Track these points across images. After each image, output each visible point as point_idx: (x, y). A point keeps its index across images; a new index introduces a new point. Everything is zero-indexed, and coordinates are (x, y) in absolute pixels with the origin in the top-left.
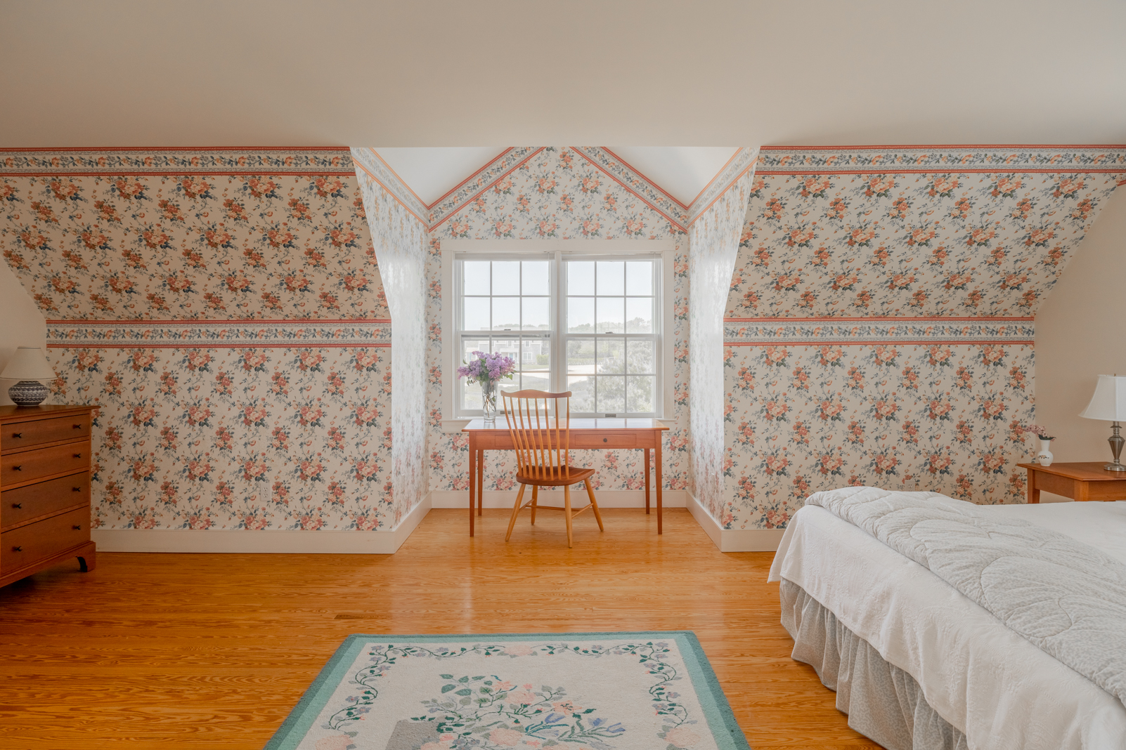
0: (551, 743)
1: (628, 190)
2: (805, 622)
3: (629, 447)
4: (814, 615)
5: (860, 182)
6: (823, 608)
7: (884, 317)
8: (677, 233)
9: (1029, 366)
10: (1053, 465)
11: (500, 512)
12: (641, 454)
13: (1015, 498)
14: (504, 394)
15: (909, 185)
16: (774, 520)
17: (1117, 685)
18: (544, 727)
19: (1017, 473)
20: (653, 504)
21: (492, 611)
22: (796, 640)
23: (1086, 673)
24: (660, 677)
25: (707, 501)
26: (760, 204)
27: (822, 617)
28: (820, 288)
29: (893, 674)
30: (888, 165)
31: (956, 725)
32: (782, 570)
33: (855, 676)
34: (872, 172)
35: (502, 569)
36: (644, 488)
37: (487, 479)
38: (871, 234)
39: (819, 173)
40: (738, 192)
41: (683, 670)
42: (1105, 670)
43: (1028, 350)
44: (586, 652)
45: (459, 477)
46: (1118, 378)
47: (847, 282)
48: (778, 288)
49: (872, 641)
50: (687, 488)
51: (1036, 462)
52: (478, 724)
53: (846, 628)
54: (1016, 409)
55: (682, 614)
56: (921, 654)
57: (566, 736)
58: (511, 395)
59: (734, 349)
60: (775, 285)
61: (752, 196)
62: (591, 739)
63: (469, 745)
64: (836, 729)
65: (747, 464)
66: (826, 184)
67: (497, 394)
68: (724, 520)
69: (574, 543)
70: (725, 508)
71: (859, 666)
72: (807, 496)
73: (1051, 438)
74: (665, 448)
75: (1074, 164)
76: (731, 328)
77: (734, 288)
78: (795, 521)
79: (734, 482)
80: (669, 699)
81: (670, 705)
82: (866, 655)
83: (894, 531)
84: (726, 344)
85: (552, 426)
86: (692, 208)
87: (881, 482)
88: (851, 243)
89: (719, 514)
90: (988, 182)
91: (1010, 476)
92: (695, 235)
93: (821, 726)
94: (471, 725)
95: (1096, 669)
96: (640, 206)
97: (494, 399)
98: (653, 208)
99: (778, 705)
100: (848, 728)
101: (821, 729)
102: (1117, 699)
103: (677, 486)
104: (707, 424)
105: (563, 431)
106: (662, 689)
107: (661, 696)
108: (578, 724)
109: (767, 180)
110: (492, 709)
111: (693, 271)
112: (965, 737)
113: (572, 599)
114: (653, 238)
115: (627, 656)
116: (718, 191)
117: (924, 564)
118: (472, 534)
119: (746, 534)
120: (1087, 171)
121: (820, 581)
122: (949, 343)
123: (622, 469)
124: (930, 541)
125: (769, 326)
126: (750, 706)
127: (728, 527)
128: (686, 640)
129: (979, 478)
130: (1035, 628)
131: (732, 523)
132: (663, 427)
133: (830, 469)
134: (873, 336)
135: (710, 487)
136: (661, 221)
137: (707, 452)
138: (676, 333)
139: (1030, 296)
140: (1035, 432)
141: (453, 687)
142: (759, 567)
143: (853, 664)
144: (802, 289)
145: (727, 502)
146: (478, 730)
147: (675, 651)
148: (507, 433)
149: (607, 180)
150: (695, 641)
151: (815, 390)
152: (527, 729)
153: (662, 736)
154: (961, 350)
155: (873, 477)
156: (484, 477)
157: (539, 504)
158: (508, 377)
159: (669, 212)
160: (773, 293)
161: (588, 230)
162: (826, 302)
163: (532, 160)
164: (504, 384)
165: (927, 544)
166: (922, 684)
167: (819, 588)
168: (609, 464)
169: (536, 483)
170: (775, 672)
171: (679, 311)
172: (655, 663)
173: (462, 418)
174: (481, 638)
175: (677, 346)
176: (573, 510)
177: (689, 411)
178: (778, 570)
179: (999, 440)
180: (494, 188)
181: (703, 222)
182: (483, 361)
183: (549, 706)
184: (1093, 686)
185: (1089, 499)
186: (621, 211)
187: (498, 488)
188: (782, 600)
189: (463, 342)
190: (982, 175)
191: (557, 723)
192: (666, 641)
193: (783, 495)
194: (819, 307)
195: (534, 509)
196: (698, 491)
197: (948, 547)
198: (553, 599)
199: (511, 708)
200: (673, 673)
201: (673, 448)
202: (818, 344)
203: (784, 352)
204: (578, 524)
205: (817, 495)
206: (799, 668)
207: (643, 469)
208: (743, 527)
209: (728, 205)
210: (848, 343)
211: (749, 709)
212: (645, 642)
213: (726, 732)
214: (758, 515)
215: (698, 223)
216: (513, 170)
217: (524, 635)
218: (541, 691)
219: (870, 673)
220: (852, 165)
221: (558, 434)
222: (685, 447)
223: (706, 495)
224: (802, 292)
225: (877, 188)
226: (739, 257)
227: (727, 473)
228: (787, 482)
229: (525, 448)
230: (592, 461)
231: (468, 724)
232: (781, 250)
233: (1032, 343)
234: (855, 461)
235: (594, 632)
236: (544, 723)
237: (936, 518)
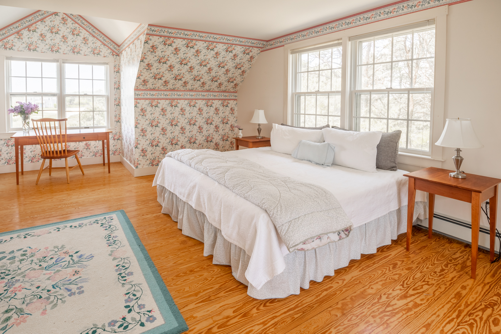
0: (58, 271)
1: (94, 36)
2: (166, 199)
3: (95, 140)
4: (169, 196)
5: (184, 42)
6: (173, 193)
7: (192, 90)
8: (115, 56)
9: (235, 107)
10: (243, 137)
11: (33, 172)
12: (101, 142)
13: (231, 148)
14: (33, 120)
15: (200, 45)
16: (154, 163)
17: (266, 207)
18: (54, 265)
19: (232, 141)
20: (106, 161)
21: (28, 217)
22: (163, 206)
23: (257, 204)
24: (109, 231)
25: (129, 158)
26: (148, 46)
27: (172, 196)
28: (170, 79)
29: (197, 213)
30: (194, 37)
31: (218, 227)
32: (157, 181)
33: (184, 216)
34: (189, 39)
35: (34, 197)
36: (102, 156)
37: (26, 158)
38: (188, 61)
39: (170, 37)
40: (139, 41)
41: (119, 226)
42: (262, 202)
43: (235, 102)
44: (75, 227)
45: (10, 159)
46: (260, 110)
47: (180, 77)
48: (155, 78)
49: (190, 203)
50: (120, 154)
51: (237, 137)
52: (19, 272)
53: (181, 199)
54: (232, 121)
55: (119, 203)
56: (206, 205)
57: (66, 266)
58: (37, 121)
59: (138, 101)
60: (154, 77)
61: (145, 43)
62: (78, 264)
63: (14, 283)
64: (178, 236)
65: (144, 143)
66: (173, 42)
67: (29, 120)
68: (135, 165)
69: (70, 181)
70: (136, 160)
71: (185, 212)
72: (166, 153)
73: (242, 129)
74: (111, 139)
75: (249, 44)
76: (137, 93)
77: (138, 78)
78: (162, 163)
79: (139, 151)
80: (113, 239)
81: (114, 241)
82: (188, 208)
83: (197, 163)
84: (135, 99)
85: (58, 133)
86: (121, 46)
87: (191, 147)
88: (181, 64)
89: (133, 163)
90: (225, 47)
91: (230, 142)
92: (122, 57)
93: (173, 236)
94: (15, 273)
95: (260, 202)
96: (99, 43)
97: (28, 123)
98: (105, 45)
99: (157, 231)
100: (182, 234)
101: (173, 237)
102: (266, 211)
103: (116, 154)
104: (128, 130)
105: (64, 135)
106: (110, 235)
107: (110, 239)
108: (72, 259)
109: (151, 37)
110: (27, 263)
111: (122, 71)
112: (221, 230)
113: (69, 205)
114: (105, 57)
115: (95, 225)
116: (132, 40)
117: (207, 174)
118: (18, 183)
119: (144, 169)
120: (253, 47)
121: (171, 184)
122: (212, 99)
123: (92, 149)
124: (208, 166)
125: (152, 92)
126: (146, 234)
127: (137, 167)
128: (121, 214)
129: (221, 143)
130: (242, 191)
131: (139, 166)
132: (110, 131)
133: (174, 144)
134: (188, 97)
135: (130, 153)
136: (108, 50)
137: (128, 140)
138: (115, 95)
139: (236, 85)
140: (238, 127)
141: (6, 257)
142: (149, 181)
143: (183, 212)
144: (164, 79)
145: (136, 158)
146: (19, 275)
147: (116, 220)
148: (36, 137)
149: (84, 31)
150: (124, 213)
151: (169, 116)
152: (46, 268)
153: (110, 255)
154: (216, 102)
155: (188, 145)
156: (24, 157)
157: (53, 166)
158: (35, 113)
159: (111, 47)
160: (153, 80)
161: (75, 51)
162: (172, 84)
163: (47, 19)
164: (33, 116)
165: (207, 167)
166: (207, 215)
167: (171, 187)
168: (87, 147)
169: (51, 158)
170: (156, 219)
171: (116, 86)
172: (107, 225)
173: (11, 132)
174: (22, 231)
175: (115, 100)
176: (70, 168)
177: (121, 125)
178: (156, 181)
179: (227, 130)
180: (27, 29)
181: (126, 52)
182: (21, 106)
183: (57, 254)
184: (259, 208)
185: (252, 147)
186: (90, 44)
187: (32, 162)
188: (158, 192)
189: (11, 97)
190: (223, 45)
191: (61, 261)
192: (112, 215)
193: (157, 154)
194: (170, 86)
195: (50, 169)
196: (125, 155)
197: (214, 167)
198: (60, 207)
199: (37, 260)
200: (115, 228)
201: (114, 139)
202: (170, 99)
203: (157, 102)
204: (71, 173)
205: (169, 153)
206: (164, 216)
207: (101, 148)
208: (143, 167)
209: (135, 46)
210: (180, 99)
211: (146, 236)
212: (103, 218)
213: (137, 247)
214: (148, 162)
215: (123, 52)
216: (38, 22)
217: (44, 225)
218: (53, 249)
219: (189, 214)
220: (182, 36)
221: (61, 136)
222: (119, 138)
223: (128, 156)
224: (164, 80)
225: (190, 45)
226: (140, 66)
227: (136, 147)
228: (159, 149)
229: (44, 143)
230: (79, 146)
231: (14, 273)
232: (156, 65)
233: (236, 100)
234: (183, 140)
235: (79, 217)
236: (55, 263)
237: (210, 158)
